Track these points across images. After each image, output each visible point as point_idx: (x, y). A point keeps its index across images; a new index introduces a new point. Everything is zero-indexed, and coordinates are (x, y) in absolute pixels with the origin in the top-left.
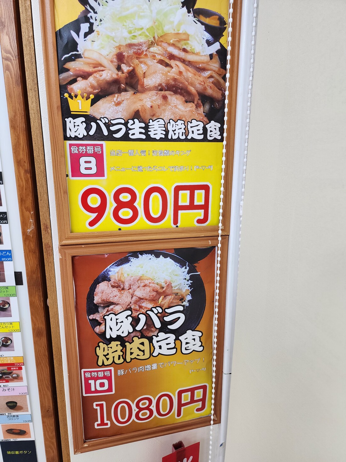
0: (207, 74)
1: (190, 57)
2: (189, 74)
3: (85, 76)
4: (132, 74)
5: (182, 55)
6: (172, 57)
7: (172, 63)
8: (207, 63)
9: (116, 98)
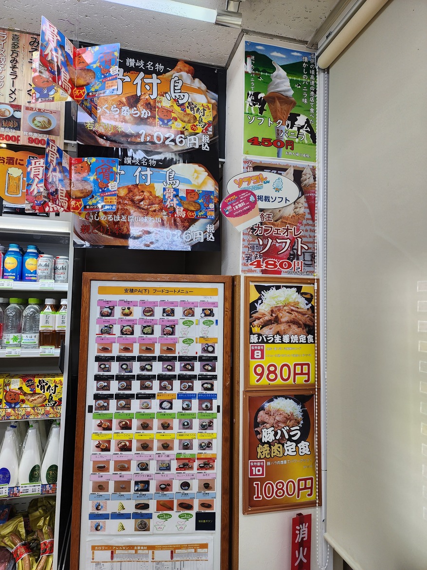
0: (307, 316)
1: (299, 310)
2: (300, 316)
3: (259, 319)
4: (277, 317)
5: (297, 309)
6: (292, 310)
7: (293, 312)
8: (306, 312)
9: (270, 326)
